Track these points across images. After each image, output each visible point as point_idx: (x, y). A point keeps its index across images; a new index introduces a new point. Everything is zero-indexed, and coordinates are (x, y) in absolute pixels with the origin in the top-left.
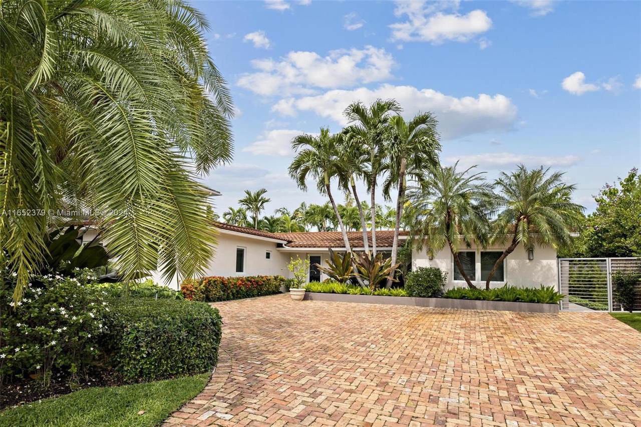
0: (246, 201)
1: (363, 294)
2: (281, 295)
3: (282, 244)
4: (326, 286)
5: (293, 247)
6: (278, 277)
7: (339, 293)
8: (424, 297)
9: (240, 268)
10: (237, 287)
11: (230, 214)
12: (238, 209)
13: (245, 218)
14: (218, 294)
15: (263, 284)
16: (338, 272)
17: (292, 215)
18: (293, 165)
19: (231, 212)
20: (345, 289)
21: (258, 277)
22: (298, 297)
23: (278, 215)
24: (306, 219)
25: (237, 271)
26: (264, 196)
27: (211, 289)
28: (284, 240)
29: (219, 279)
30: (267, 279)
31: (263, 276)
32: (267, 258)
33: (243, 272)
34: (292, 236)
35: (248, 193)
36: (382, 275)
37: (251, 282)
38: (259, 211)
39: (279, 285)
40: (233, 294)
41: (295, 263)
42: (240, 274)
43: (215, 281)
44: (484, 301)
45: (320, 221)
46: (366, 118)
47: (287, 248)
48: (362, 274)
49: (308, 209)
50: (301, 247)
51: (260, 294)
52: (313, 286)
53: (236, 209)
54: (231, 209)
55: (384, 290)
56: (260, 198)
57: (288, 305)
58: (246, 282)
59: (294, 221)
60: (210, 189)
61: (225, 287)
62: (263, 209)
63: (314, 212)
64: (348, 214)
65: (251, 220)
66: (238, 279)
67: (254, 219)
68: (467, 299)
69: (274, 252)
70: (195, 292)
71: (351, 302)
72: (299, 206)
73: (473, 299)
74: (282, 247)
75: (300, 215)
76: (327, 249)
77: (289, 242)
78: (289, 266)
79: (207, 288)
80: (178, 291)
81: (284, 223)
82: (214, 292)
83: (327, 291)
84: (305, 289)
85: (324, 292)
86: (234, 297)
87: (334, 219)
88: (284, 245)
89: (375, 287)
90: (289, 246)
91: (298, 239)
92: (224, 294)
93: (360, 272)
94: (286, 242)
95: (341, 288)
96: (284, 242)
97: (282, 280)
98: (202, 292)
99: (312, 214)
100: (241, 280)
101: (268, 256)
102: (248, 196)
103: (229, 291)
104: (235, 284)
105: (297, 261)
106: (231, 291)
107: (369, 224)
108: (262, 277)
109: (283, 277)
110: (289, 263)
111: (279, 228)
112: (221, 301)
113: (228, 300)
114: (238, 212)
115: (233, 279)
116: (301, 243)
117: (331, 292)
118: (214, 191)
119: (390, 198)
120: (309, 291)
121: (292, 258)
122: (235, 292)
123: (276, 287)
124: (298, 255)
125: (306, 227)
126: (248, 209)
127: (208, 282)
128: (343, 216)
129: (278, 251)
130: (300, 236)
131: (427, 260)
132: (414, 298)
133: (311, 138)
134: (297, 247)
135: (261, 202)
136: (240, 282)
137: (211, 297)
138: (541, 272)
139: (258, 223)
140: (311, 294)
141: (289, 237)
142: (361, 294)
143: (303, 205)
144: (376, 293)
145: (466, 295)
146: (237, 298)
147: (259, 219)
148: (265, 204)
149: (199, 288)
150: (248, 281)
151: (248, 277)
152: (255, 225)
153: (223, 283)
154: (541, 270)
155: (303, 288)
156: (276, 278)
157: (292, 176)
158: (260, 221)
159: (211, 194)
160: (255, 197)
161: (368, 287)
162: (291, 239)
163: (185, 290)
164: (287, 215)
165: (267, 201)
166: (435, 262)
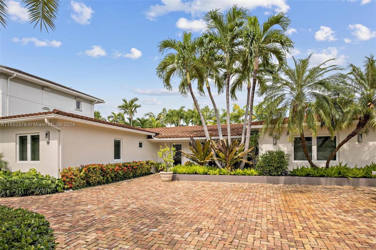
0: (123, 107)
1: (221, 174)
2: (152, 175)
3: (151, 136)
4: (190, 169)
5: (160, 138)
6: (149, 162)
7: (201, 174)
8: (274, 175)
9: (117, 155)
10: (115, 172)
11: (112, 117)
12: (118, 113)
13: (123, 119)
14: (98, 179)
15: (137, 168)
16: (199, 156)
17: (157, 117)
18: (160, 66)
19: (113, 115)
20: (206, 170)
21: (133, 162)
22: (167, 179)
23: (147, 117)
24: (167, 120)
25: (115, 159)
26: (136, 103)
27: (91, 175)
28: (153, 133)
29: (98, 166)
30: (140, 164)
31: (137, 161)
32: (139, 147)
33: (120, 159)
34: (159, 130)
35: (125, 101)
36: (237, 158)
37: (127, 167)
38: (133, 114)
39: (150, 168)
40: (112, 178)
41: (164, 150)
42: (117, 161)
43: (94, 169)
44: (328, 178)
45: (177, 121)
46: (222, 25)
47: (156, 139)
48: (220, 158)
49: (168, 112)
50: (167, 138)
51: (135, 176)
52: (179, 169)
53: (117, 113)
54: (113, 113)
55: (239, 171)
56: (133, 105)
57: (159, 186)
58: (123, 167)
59: (159, 121)
60: (96, 98)
61: (104, 173)
62: (136, 112)
63: (173, 114)
64: (197, 115)
65: (127, 121)
66: (116, 165)
67: (130, 119)
68: (313, 176)
69: (145, 142)
70: (75, 179)
71: (211, 181)
72: (162, 111)
73: (317, 177)
74: (152, 138)
75: (162, 117)
76: (189, 139)
77: (157, 134)
78: (159, 153)
79: (86, 175)
80: (58, 179)
81: (151, 123)
82: (94, 178)
83: (191, 173)
84: (173, 172)
85: (188, 174)
86: (112, 180)
87: (186, 119)
88: (153, 137)
89: (232, 168)
90: (157, 138)
91: (164, 132)
92: (103, 179)
93: (217, 156)
94: (154, 134)
95: (203, 170)
96: (153, 135)
97: (152, 164)
98: (82, 179)
99: (171, 116)
100: (119, 166)
101: (141, 145)
102: (124, 103)
103: (108, 176)
104: (113, 169)
105: (166, 149)
106: (110, 176)
107: (210, 122)
108: (136, 163)
109: (153, 161)
110: (159, 150)
111: (148, 126)
112: (100, 184)
113: (107, 183)
114: (118, 115)
115: (111, 166)
116: (166, 135)
117: (194, 173)
118: (99, 99)
119: (236, 98)
120: (176, 173)
121: (161, 147)
122: (113, 176)
123: (148, 169)
124: (166, 144)
125: (167, 125)
126: (125, 112)
127: (87, 170)
128: (193, 117)
129: (149, 141)
130: (164, 130)
131: (272, 145)
132: (265, 176)
133: (175, 42)
134: (163, 138)
135: (134, 107)
136: (117, 168)
137: (91, 182)
138: (368, 151)
139: (132, 123)
140: (178, 176)
141: (156, 131)
142: (220, 175)
143: (164, 110)
144: (232, 173)
145: (311, 173)
146: (115, 181)
147: (133, 120)
148: (137, 109)
149: (79, 176)
150: (125, 166)
151: (125, 163)
152: (130, 124)
153: (102, 170)
154: (368, 149)
155: (171, 170)
156: (147, 163)
157: (159, 76)
158: (135, 121)
159: (97, 101)
160: (130, 104)
161: (225, 168)
162: (158, 132)
163: (64, 178)
164: (153, 118)
165: (139, 106)
166: (279, 146)
